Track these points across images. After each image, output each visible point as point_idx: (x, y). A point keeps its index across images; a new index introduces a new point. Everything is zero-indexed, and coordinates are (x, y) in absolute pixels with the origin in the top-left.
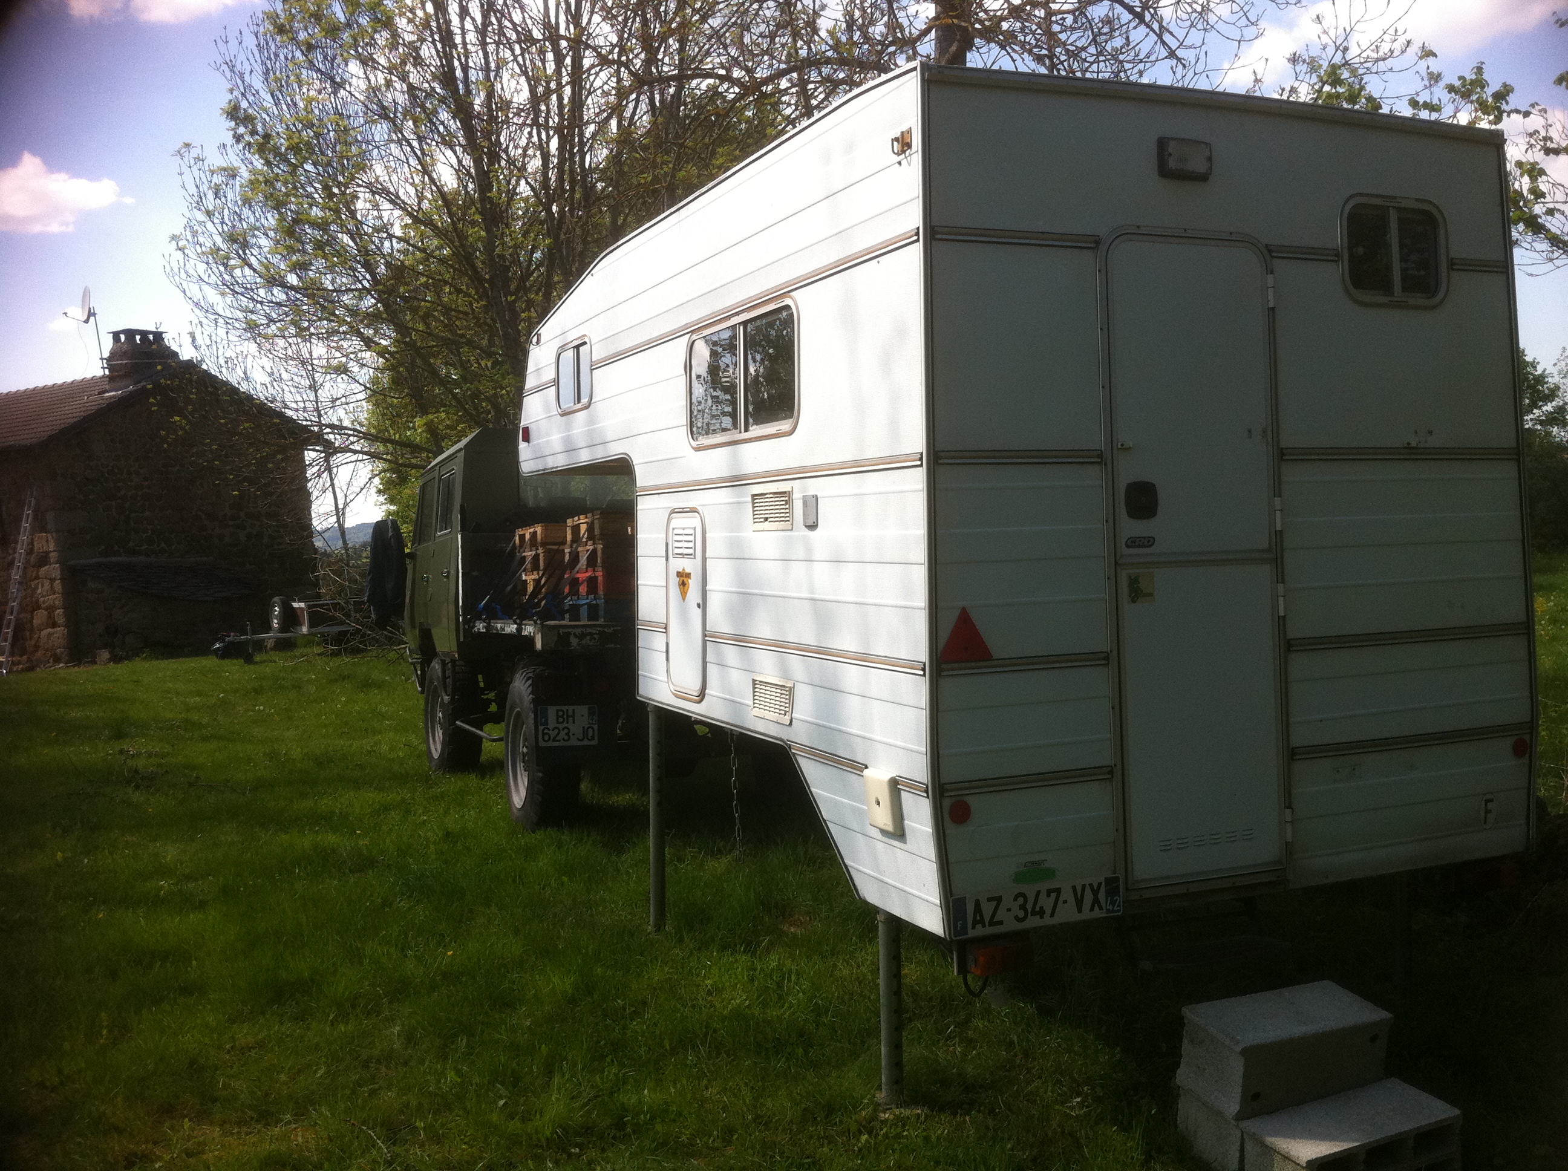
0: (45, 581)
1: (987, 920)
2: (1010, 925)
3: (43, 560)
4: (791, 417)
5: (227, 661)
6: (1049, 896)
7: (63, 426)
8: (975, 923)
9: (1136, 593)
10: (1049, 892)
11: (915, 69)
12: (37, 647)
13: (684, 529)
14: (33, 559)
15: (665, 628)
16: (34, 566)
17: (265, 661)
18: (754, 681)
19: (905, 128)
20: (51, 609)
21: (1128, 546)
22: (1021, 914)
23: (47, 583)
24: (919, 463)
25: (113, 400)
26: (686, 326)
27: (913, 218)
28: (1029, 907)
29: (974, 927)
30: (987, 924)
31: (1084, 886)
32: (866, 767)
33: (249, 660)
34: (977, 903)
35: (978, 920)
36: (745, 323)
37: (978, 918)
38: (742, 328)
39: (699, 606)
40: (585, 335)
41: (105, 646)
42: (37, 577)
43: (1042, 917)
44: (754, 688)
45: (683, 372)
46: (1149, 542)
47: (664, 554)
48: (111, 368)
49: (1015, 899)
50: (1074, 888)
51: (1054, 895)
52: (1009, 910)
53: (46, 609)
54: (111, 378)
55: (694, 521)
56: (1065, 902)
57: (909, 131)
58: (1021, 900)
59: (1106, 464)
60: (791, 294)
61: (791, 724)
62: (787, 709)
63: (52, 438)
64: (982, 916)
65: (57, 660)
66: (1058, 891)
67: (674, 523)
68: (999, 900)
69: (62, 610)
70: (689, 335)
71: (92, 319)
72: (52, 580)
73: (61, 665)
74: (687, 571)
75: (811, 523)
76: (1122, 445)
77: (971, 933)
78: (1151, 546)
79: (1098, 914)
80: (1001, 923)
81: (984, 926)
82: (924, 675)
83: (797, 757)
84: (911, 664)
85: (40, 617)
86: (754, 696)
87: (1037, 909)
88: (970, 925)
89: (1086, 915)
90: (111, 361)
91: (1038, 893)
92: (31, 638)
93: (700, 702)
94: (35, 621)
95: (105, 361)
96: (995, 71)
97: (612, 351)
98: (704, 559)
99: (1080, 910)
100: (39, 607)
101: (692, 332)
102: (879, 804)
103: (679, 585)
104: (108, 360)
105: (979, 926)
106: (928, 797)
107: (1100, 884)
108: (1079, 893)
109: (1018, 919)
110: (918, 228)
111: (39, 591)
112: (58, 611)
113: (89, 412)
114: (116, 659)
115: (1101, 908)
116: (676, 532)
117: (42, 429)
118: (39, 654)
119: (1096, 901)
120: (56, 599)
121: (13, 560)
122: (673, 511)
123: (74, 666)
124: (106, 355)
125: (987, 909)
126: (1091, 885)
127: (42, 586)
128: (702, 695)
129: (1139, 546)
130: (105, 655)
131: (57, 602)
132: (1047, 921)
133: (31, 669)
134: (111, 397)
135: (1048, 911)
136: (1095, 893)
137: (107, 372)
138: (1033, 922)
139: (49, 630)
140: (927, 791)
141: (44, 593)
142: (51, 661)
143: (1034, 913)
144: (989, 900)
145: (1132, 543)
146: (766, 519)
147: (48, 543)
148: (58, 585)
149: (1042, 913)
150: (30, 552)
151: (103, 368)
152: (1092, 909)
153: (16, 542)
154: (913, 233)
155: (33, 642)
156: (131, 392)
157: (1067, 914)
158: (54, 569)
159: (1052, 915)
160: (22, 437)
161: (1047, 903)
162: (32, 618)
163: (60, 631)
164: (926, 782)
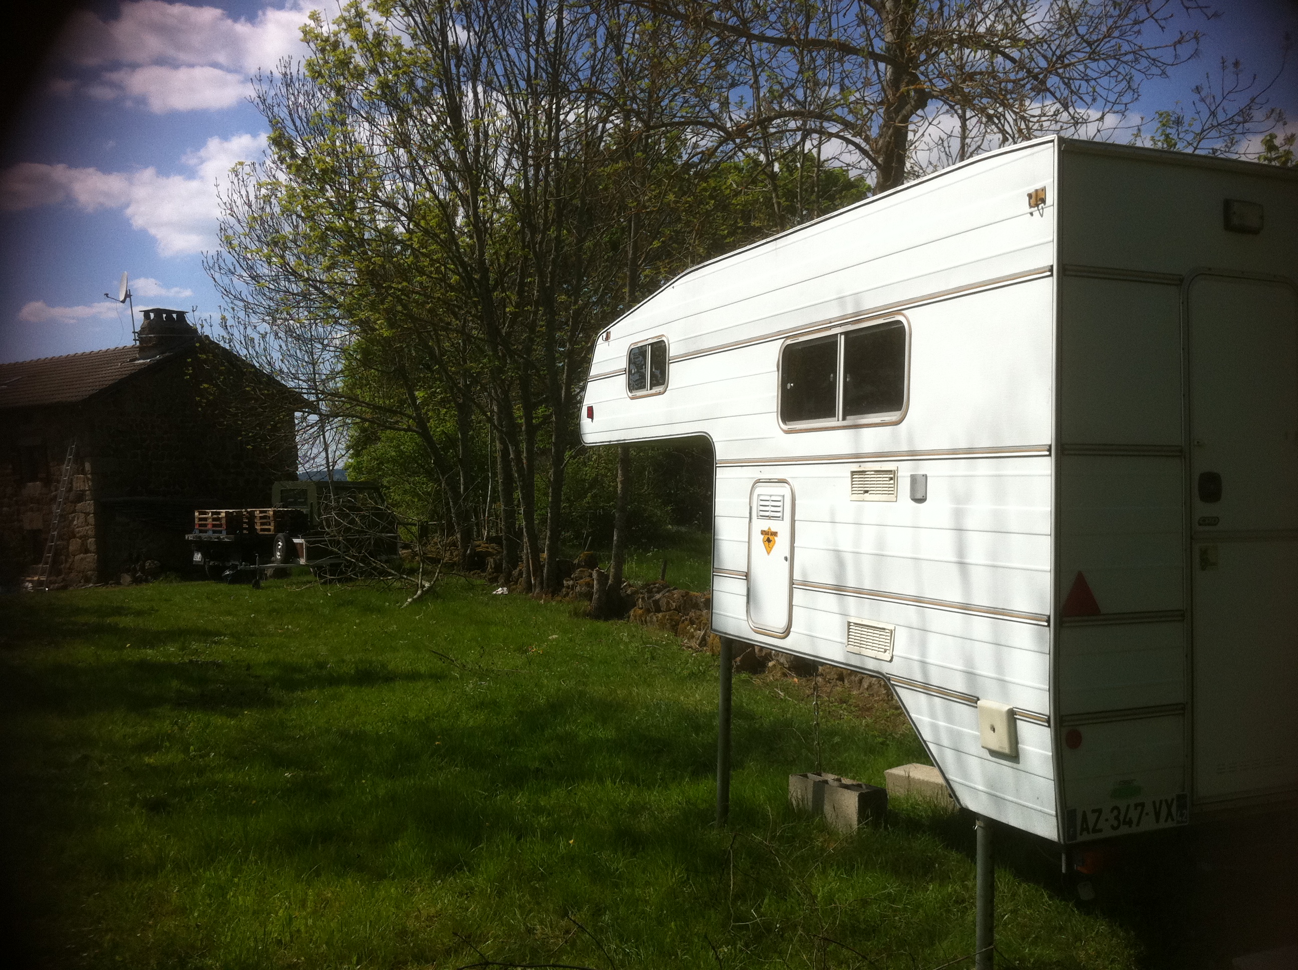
0: (81, 514)
1: (1091, 826)
2: (1108, 833)
3: (80, 497)
4: (899, 409)
5: (237, 586)
6: (1136, 809)
7: (101, 387)
8: (1082, 830)
9: (1206, 563)
10: (1136, 806)
11: (1052, 141)
12: (71, 569)
13: (771, 496)
14: (72, 496)
15: (746, 576)
16: (72, 502)
17: (270, 587)
18: (849, 623)
19: (1038, 186)
20: (85, 538)
21: (1200, 525)
22: (1115, 824)
23: (82, 516)
24: (1047, 453)
25: (143, 367)
26: (779, 333)
27: (1049, 256)
28: (1121, 818)
29: (1081, 834)
30: (1091, 830)
31: (1161, 802)
32: (978, 699)
33: (257, 586)
34: (1084, 813)
35: (1085, 829)
36: (846, 334)
37: (1085, 826)
38: (843, 337)
39: (786, 559)
40: (663, 335)
41: (127, 571)
42: (74, 511)
43: (1130, 826)
44: (849, 629)
45: (776, 369)
46: (1214, 521)
47: (748, 515)
48: (141, 340)
49: (1112, 811)
50: (1154, 803)
51: (1139, 808)
52: (1107, 820)
53: (80, 538)
54: (141, 349)
55: (785, 490)
56: (1147, 814)
57: (1044, 190)
58: (1115, 812)
59: (1185, 458)
60: (903, 312)
61: (891, 661)
62: (888, 648)
63: (92, 397)
64: (1087, 825)
65: (87, 580)
66: (1143, 805)
67: (758, 491)
68: (1099, 811)
69: (94, 539)
70: (783, 340)
71: (128, 299)
72: (87, 514)
73: (91, 585)
74: (773, 530)
75: (919, 496)
76: (1198, 442)
77: (1080, 839)
78: (1215, 525)
79: (1170, 824)
80: (1100, 831)
81: (1088, 833)
82: (1049, 626)
83: (896, 688)
84: (1035, 617)
85: (75, 544)
86: (849, 635)
87: (1127, 820)
88: (1078, 832)
89: (1163, 825)
90: (142, 335)
91: (1128, 806)
92: (66, 561)
93: (784, 638)
94: (70, 548)
95: (136, 334)
96: (1109, 144)
97: (693, 348)
98: (793, 521)
99: (1157, 821)
100: (74, 537)
101: (787, 338)
102: (994, 730)
103: (764, 542)
104: (140, 333)
105: (1085, 833)
106: (1049, 726)
107: (1173, 800)
108: (1158, 806)
109: (1113, 827)
110: (1052, 266)
111: (75, 522)
112: (90, 540)
113: (124, 376)
114: (137, 581)
115: (1173, 820)
116: (762, 498)
117: (84, 389)
118: (72, 575)
119: (1169, 814)
120: (90, 530)
121: (55, 497)
122: (758, 481)
123: (103, 586)
124: (138, 329)
125: (1091, 818)
126: (1166, 801)
127: (78, 519)
128: (787, 632)
129: (1209, 525)
130: (127, 578)
131: (89, 532)
132: (1134, 829)
133: (65, 588)
134: (141, 364)
135: (1135, 821)
136: (1169, 807)
137: (138, 343)
138: (1124, 830)
139: (82, 555)
140: (1048, 721)
141: (79, 525)
142: (82, 581)
143: (1125, 823)
144: (1094, 811)
145: (1204, 522)
146: (866, 492)
147: (83, 483)
148: (91, 519)
149: (1130, 823)
150: (70, 490)
151: (135, 340)
152: (1166, 821)
153: (58, 481)
154: (1047, 269)
155: (68, 565)
156: (158, 361)
157: (1148, 824)
158: (88, 505)
159: (1138, 824)
160: (68, 395)
161: (1134, 815)
162: (68, 546)
163: (92, 557)
164: (1048, 713)
